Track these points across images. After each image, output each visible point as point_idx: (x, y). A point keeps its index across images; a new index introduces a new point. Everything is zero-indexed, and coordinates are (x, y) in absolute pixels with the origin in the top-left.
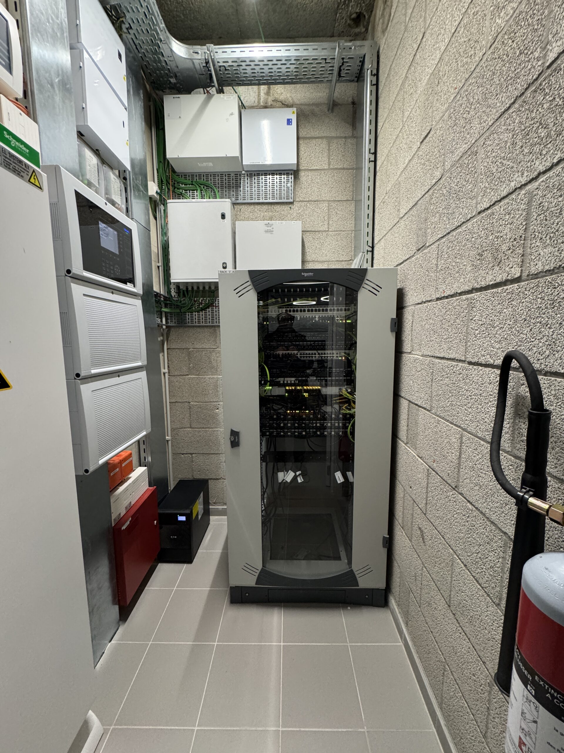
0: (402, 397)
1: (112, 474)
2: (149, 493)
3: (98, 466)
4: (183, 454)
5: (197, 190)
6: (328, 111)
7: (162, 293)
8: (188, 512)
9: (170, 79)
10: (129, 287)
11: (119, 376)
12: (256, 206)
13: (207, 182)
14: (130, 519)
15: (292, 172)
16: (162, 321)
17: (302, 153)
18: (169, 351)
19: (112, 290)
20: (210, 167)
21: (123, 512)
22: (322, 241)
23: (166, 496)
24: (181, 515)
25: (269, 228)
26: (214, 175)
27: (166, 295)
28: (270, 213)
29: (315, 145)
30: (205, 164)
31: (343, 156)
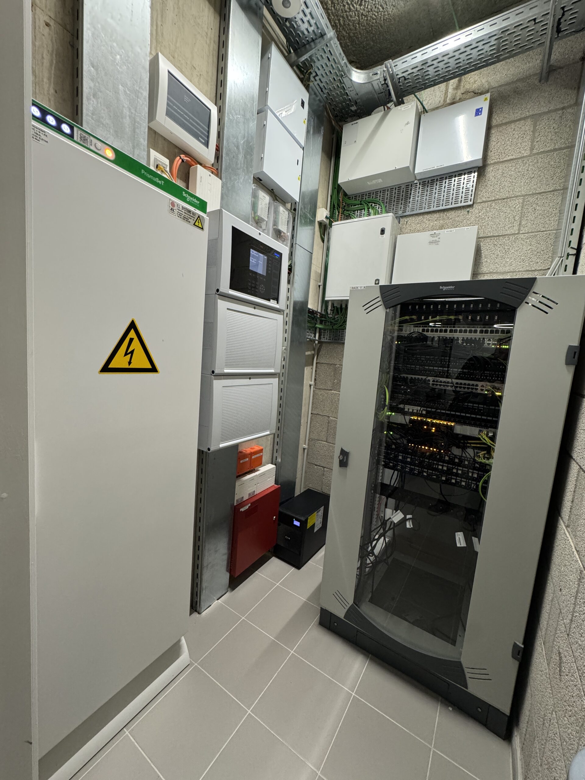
0: (574, 460)
1: (241, 462)
2: (273, 489)
3: (219, 448)
4: (316, 465)
5: (364, 209)
6: (540, 81)
7: (319, 311)
8: (303, 519)
9: (351, 108)
10: (272, 303)
11: (250, 379)
12: (426, 216)
13: (376, 199)
14: (250, 505)
15: (476, 169)
16: (315, 337)
17: (493, 144)
18: (318, 365)
19: (255, 306)
20: (380, 183)
21: (246, 497)
22: (506, 247)
23: (291, 498)
24: (297, 520)
25: (434, 239)
26: (384, 190)
27: (323, 313)
28: (441, 222)
29: (514, 130)
30: (374, 182)
31: (556, 133)
